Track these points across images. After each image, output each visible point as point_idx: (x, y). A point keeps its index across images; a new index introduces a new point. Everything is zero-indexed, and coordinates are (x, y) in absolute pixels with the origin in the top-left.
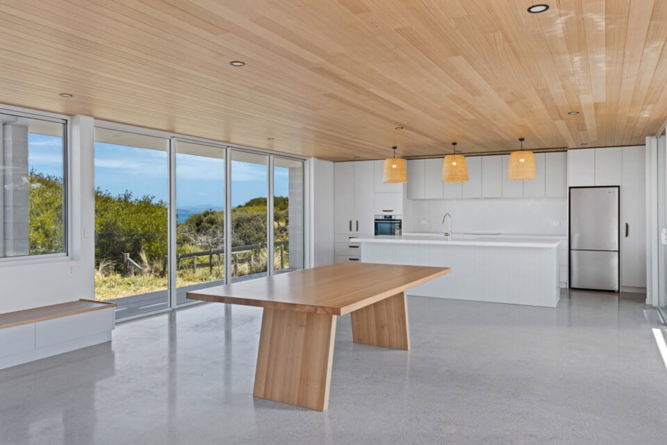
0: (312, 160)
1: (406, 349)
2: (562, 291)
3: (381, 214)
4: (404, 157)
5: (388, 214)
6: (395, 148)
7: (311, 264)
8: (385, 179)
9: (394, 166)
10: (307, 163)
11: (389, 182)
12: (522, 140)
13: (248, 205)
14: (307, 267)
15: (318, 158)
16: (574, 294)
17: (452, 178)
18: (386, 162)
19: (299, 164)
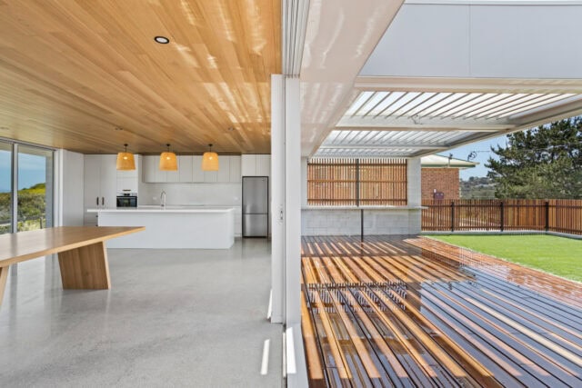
0: (62, 151)
1: (106, 288)
2: (236, 239)
3: (121, 193)
4: (139, 153)
5: (126, 192)
6: (126, 145)
7: (59, 223)
8: (117, 167)
9: (126, 158)
10: (56, 153)
11: (122, 169)
12: (211, 145)
13: (34, 188)
14: (56, 225)
15: (69, 150)
16: (248, 240)
17: (166, 168)
18: (120, 155)
19: (50, 153)
